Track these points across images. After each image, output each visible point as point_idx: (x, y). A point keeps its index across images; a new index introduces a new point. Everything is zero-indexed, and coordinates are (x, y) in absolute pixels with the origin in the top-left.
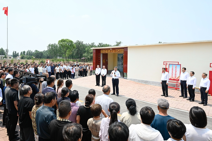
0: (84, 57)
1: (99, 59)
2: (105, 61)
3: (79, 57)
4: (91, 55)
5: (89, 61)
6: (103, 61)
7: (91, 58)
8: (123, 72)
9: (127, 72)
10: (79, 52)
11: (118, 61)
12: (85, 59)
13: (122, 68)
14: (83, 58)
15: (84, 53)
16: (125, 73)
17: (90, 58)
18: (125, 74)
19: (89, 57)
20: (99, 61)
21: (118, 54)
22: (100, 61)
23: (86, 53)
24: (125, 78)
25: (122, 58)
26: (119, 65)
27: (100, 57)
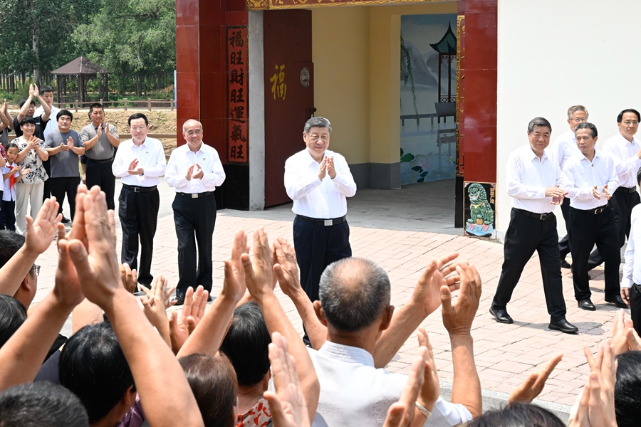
0: (86, 62)
1: (232, 67)
2: (292, 79)
3: (30, 58)
4: (148, 39)
5: (125, 89)
6: (274, 79)
7: (146, 62)
8: (459, 181)
9: (495, 180)
10: (34, 11)
11: (405, 77)
12: (93, 76)
13: (441, 141)
14: (74, 67)
15: (80, 20)
16: (477, 184)
17: (139, 62)
18: (473, 198)
19: (126, 54)
20: (237, 86)
21: (404, 18)
22: (242, 78)
23: (99, 19)
24: (474, 226)
25: (446, 49)
26: (417, 117)
27: (241, 41)
